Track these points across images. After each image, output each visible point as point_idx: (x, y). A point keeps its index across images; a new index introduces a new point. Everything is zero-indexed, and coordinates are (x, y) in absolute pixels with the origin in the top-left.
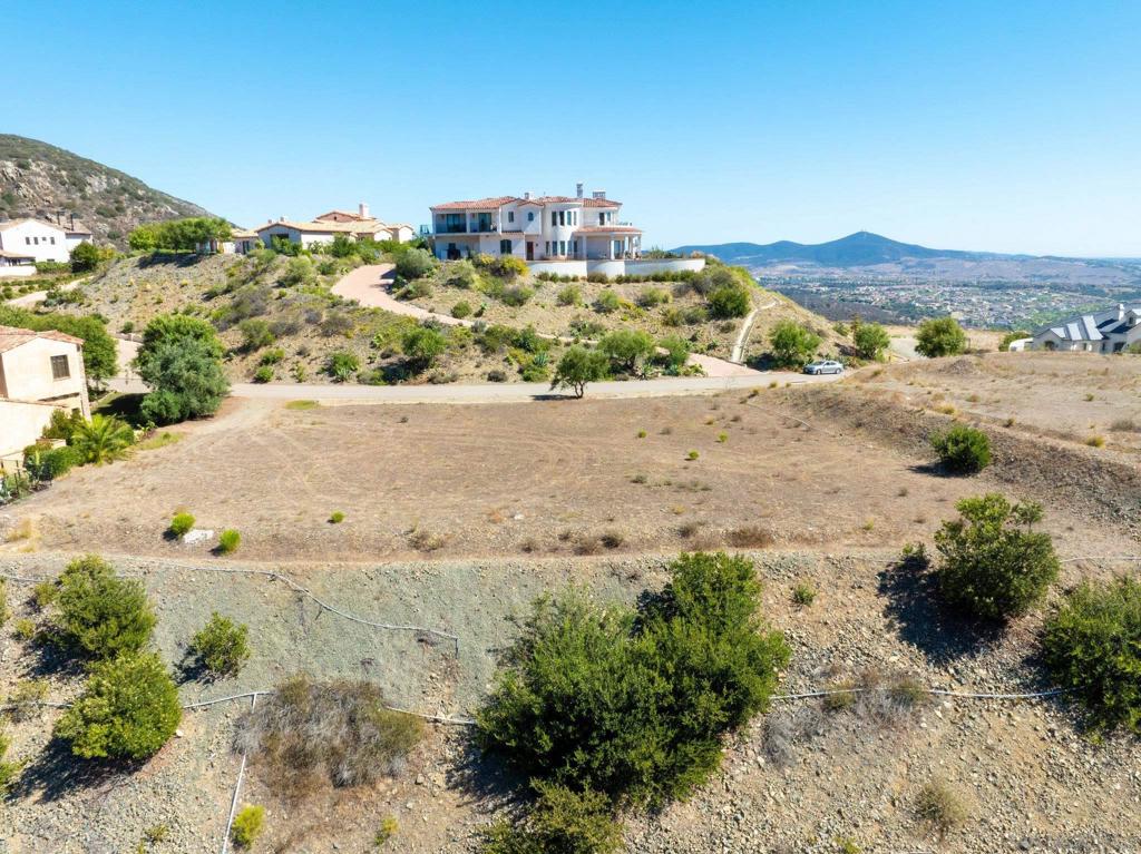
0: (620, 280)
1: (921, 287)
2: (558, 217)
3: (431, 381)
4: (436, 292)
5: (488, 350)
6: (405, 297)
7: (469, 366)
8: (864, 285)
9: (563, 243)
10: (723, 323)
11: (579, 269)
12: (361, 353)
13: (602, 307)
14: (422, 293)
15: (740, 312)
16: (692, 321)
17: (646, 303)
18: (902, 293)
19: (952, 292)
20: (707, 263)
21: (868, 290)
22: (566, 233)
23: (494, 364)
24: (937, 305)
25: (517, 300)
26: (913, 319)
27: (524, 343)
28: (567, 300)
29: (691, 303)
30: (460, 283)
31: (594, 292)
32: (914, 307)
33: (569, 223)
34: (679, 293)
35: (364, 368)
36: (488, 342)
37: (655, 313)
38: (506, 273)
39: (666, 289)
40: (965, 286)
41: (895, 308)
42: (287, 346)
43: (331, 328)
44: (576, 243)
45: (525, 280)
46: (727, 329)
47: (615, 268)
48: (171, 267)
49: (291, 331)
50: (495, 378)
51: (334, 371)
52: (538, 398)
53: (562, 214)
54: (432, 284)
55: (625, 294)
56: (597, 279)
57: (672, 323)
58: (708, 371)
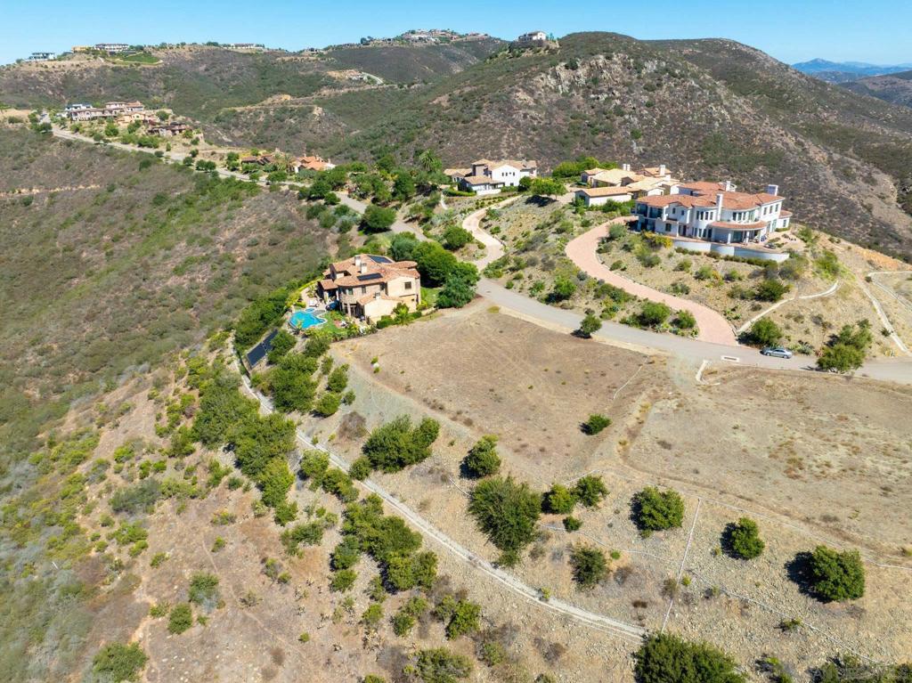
0: (727, 259)
2: (700, 214)
3: (562, 307)
4: (614, 252)
5: (597, 297)
9: (700, 230)
10: (757, 303)
11: (706, 247)
12: (549, 284)
13: (700, 277)
14: (608, 251)
15: (774, 298)
16: (743, 297)
17: (729, 278)
20: (790, 257)
22: (704, 224)
25: (649, 264)
28: (683, 267)
29: (754, 285)
30: (628, 248)
33: (707, 219)
34: (754, 275)
35: (544, 292)
37: (728, 287)
38: (655, 245)
39: (745, 270)
42: (527, 272)
44: (711, 230)
45: (664, 252)
46: (756, 309)
47: (729, 249)
49: (534, 264)
51: (535, 290)
52: (575, 332)
53: (702, 213)
55: (721, 268)
56: (713, 255)
57: (731, 296)
58: (702, 336)
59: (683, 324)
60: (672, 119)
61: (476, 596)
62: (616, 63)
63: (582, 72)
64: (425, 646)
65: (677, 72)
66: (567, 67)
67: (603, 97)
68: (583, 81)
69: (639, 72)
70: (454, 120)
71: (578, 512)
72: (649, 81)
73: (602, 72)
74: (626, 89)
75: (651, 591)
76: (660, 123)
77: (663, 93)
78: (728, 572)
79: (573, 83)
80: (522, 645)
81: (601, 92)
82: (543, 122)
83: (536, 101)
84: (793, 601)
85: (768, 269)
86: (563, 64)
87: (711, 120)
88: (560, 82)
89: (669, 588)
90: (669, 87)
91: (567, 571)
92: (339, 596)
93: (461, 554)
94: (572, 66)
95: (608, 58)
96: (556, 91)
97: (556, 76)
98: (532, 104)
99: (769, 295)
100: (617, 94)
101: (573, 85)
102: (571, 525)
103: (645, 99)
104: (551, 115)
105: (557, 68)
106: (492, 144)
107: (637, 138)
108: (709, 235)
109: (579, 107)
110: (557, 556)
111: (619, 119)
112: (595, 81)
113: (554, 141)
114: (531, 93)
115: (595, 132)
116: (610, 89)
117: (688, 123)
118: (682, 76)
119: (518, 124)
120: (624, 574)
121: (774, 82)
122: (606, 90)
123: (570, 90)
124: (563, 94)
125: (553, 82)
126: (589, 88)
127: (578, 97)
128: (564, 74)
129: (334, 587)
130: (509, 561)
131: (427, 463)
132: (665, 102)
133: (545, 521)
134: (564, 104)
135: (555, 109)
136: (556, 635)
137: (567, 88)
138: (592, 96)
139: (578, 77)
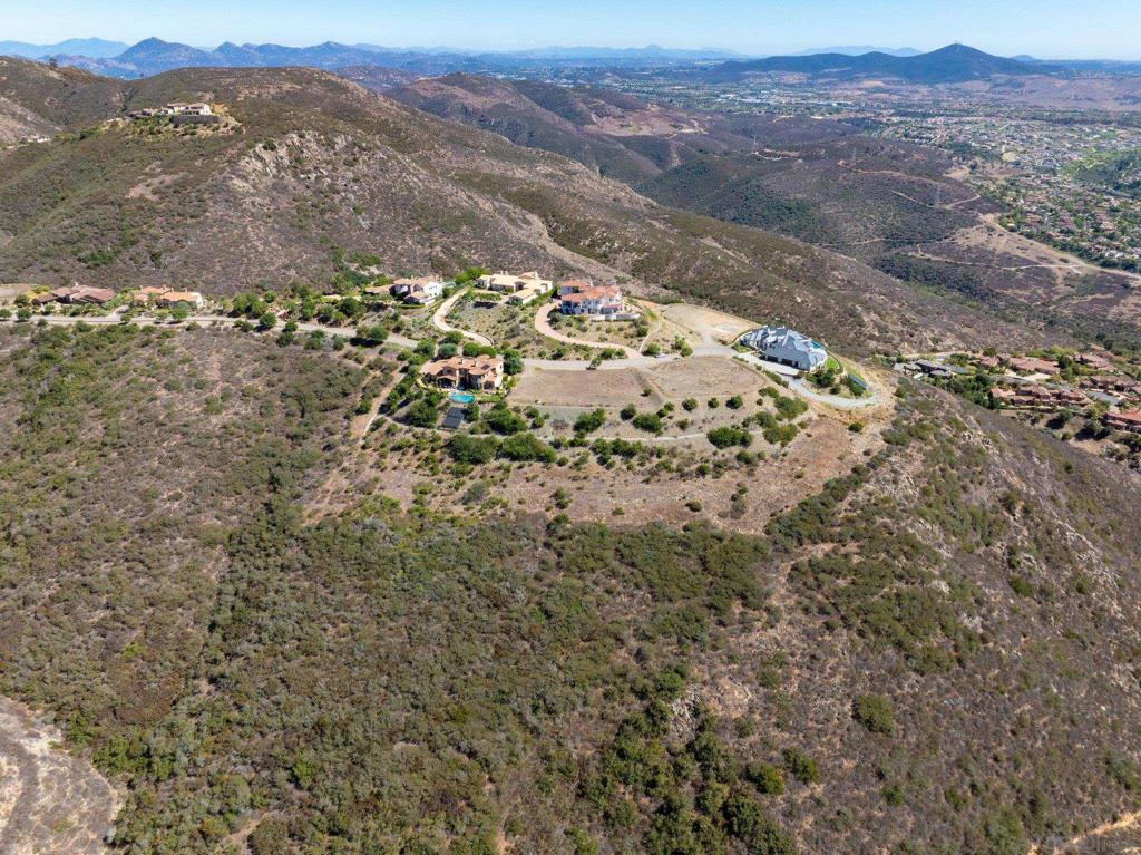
0: (615, 321)
1: (988, 120)
2: (597, 303)
3: (563, 360)
4: (564, 328)
5: (577, 351)
6: (555, 329)
7: (572, 356)
8: (933, 117)
10: (639, 338)
11: (603, 317)
12: (547, 350)
13: (608, 331)
14: (560, 328)
15: (645, 334)
16: (632, 337)
17: (621, 329)
18: (967, 127)
19: (1018, 126)
20: (639, 315)
21: (935, 123)
22: (600, 307)
23: (578, 355)
24: (993, 144)
25: (584, 330)
26: (964, 159)
27: (585, 348)
28: (599, 329)
29: (633, 330)
30: (570, 325)
31: (606, 325)
32: (970, 146)
34: (630, 326)
35: (548, 355)
36: (577, 348)
37: (622, 333)
38: (581, 321)
39: (626, 324)
40: (1033, 118)
41: (952, 147)
42: (528, 347)
43: (539, 342)
44: (602, 309)
45: (587, 323)
46: (640, 341)
47: (613, 317)
48: (484, 308)
49: (529, 342)
50: (578, 359)
51: (541, 355)
52: (588, 369)
54: (562, 324)
55: (615, 326)
56: (608, 320)
57: (626, 337)
58: (630, 357)
59: (620, 354)
60: (380, 192)
61: (659, 446)
62: (310, 141)
63: (282, 152)
64: (654, 464)
65: (364, 145)
66: (265, 148)
67: (313, 176)
68: (286, 161)
69: (333, 148)
70: (179, 215)
71: (670, 414)
72: (344, 156)
73: (302, 152)
74: (330, 167)
75: (701, 424)
76: (373, 197)
77: (361, 167)
78: (713, 412)
79: (277, 164)
80: (680, 449)
81: (309, 172)
82: (272, 208)
83: (254, 187)
84: (731, 412)
85: (635, 323)
86: (260, 145)
87: (410, 190)
88: (266, 165)
89: (704, 421)
90: (364, 161)
91: (678, 429)
92: (612, 470)
93: (645, 440)
94: (270, 147)
95: (302, 136)
96: (267, 175)
97: (260, 159)
98: (252, 190)
99: (642, 334)
100: (325, 173)
101: (278, 166)
102: (670, 418)
103: (350, 175)
104: (273, 200)
105: (257, 149)
106: (241, 237)
107: (360, 213)
108: (602, 312)
109: (294, 188)
110: (672, 427)
111: (337, 198)
112: (298, 160)
113: (292, 226)
114: (244, 178)
115: (322, 212)
116: (316, 168)
117: (394, 194)
118: (370, 149)
119: (252, 213)
120: (692, 423)
121: (386, 120)
122: (312, 169)
123: (279, 171)
124: (274, 176)
125: (259, 165)
126: (295, 167)
127: (289, 179)
128: (267, 156)
129: (608, 468)
130: (659, 434)
131: (607, 423)
132: (366, 176)
133: (662, 420)
134: (279, 187)
135: (274, 193)
136: (687, 443)
137: (275, 171)
138: (302, 176)
139: (281, 158)
